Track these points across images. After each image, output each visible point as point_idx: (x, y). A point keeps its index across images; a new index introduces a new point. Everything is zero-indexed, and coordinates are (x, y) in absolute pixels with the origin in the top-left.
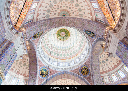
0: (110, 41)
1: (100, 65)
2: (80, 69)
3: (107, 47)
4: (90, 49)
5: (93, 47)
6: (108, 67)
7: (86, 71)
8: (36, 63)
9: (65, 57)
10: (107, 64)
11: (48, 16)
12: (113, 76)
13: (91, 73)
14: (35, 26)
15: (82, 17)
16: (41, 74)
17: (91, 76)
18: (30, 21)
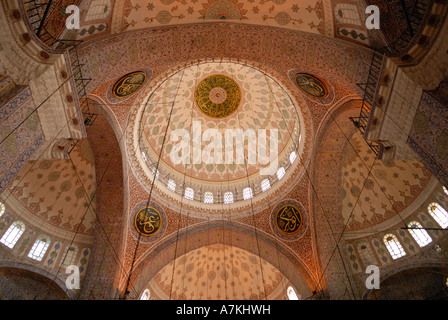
0: (386, 99)
1: (345, 202)
2: (274, 213)
3: (375, 122)
4: (311, 144)
5: (322, 137)
6: (373, 210)
7: (294, 222)
8: (122, 186)
9: (225, 172)
10: (367, 199)
11: (164, 16)
12: (389, 239)
13: (312, 229)
14: (115, 49)
15: (287, 23)
16: (138, 225)
17: (312, 237)
18: (97, 26)
